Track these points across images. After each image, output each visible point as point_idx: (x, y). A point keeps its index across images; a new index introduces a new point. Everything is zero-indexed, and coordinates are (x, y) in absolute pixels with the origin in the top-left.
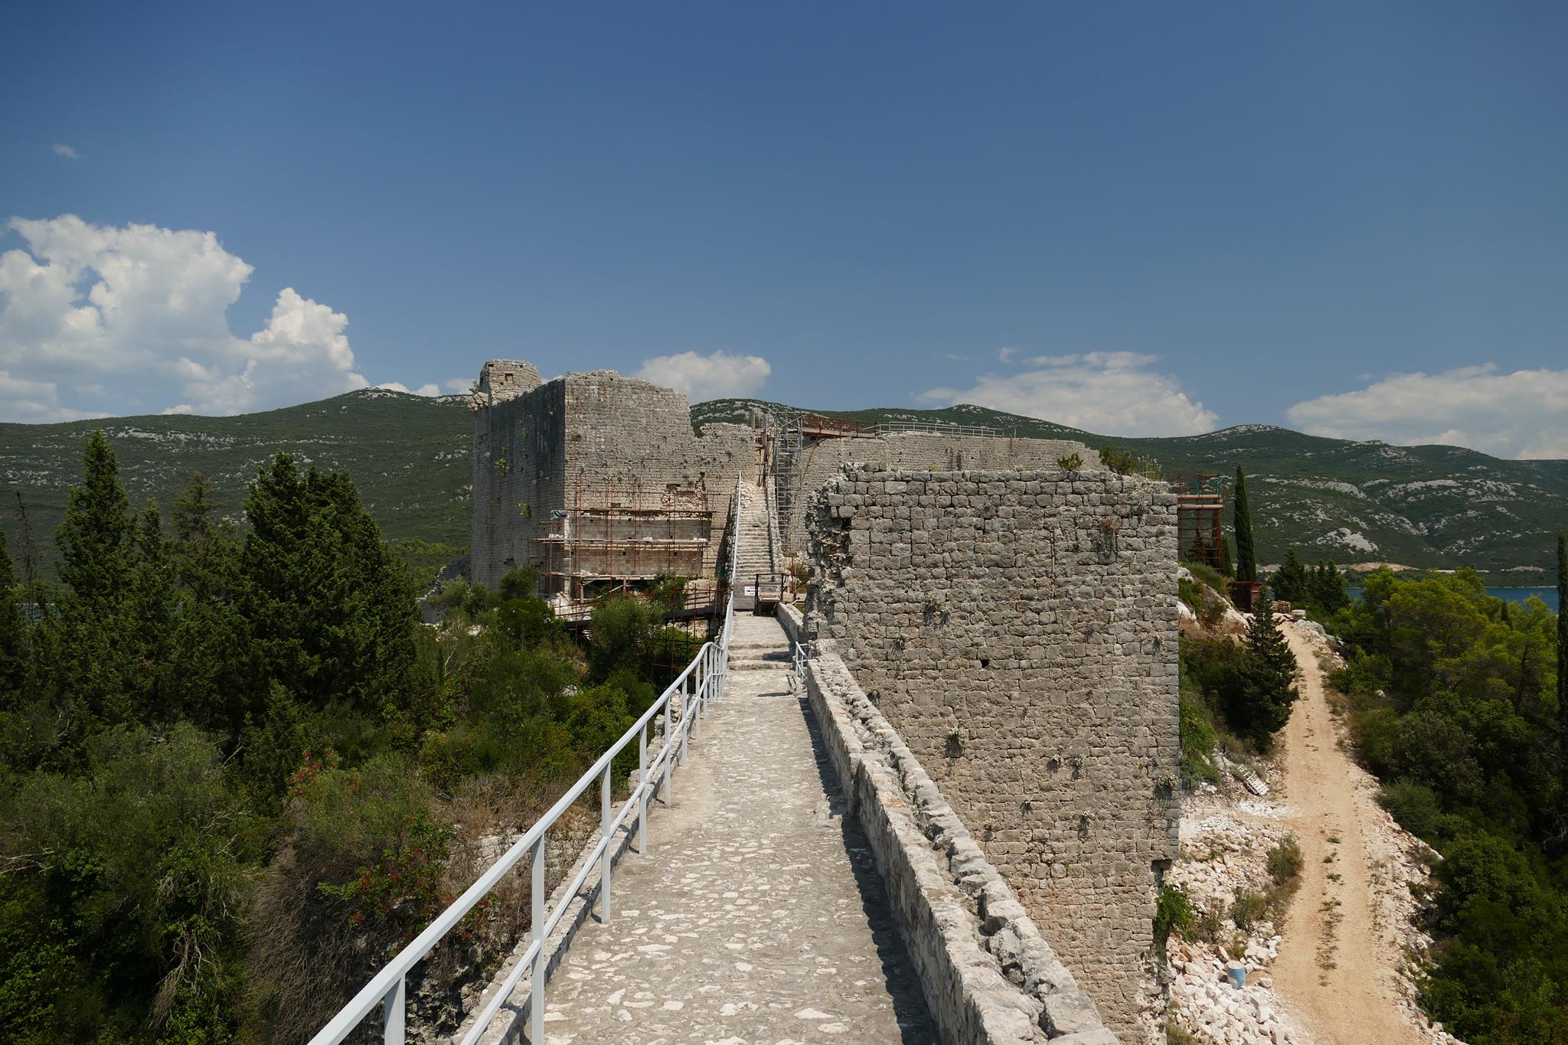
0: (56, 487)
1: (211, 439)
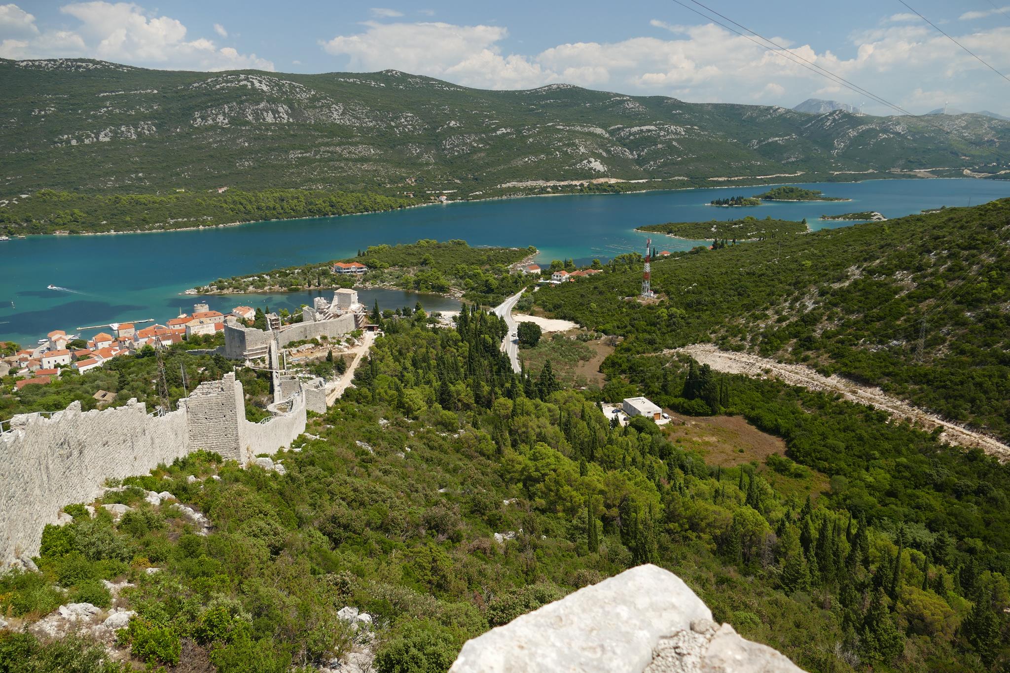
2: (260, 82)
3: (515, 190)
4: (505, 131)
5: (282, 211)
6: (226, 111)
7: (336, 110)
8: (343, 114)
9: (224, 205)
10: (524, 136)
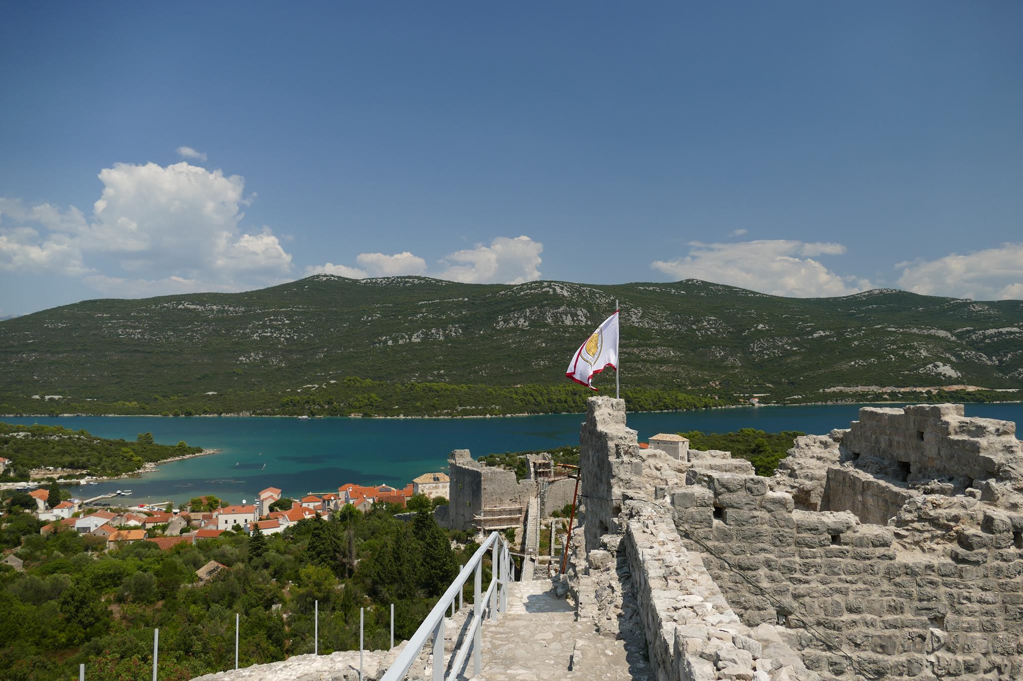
0: (146, 339)
1: (231, 309)
2: (562, 288)
3: (842, 395)
4: (822, 333)
5: (573, 405)
6: (528, 314)
7: (635, 314)
8: (642, 317)
9: (514, 396)
10: (846, 339)
